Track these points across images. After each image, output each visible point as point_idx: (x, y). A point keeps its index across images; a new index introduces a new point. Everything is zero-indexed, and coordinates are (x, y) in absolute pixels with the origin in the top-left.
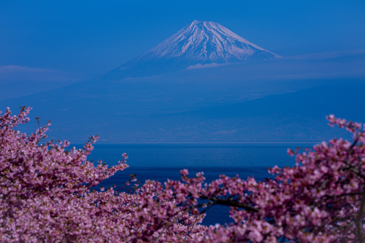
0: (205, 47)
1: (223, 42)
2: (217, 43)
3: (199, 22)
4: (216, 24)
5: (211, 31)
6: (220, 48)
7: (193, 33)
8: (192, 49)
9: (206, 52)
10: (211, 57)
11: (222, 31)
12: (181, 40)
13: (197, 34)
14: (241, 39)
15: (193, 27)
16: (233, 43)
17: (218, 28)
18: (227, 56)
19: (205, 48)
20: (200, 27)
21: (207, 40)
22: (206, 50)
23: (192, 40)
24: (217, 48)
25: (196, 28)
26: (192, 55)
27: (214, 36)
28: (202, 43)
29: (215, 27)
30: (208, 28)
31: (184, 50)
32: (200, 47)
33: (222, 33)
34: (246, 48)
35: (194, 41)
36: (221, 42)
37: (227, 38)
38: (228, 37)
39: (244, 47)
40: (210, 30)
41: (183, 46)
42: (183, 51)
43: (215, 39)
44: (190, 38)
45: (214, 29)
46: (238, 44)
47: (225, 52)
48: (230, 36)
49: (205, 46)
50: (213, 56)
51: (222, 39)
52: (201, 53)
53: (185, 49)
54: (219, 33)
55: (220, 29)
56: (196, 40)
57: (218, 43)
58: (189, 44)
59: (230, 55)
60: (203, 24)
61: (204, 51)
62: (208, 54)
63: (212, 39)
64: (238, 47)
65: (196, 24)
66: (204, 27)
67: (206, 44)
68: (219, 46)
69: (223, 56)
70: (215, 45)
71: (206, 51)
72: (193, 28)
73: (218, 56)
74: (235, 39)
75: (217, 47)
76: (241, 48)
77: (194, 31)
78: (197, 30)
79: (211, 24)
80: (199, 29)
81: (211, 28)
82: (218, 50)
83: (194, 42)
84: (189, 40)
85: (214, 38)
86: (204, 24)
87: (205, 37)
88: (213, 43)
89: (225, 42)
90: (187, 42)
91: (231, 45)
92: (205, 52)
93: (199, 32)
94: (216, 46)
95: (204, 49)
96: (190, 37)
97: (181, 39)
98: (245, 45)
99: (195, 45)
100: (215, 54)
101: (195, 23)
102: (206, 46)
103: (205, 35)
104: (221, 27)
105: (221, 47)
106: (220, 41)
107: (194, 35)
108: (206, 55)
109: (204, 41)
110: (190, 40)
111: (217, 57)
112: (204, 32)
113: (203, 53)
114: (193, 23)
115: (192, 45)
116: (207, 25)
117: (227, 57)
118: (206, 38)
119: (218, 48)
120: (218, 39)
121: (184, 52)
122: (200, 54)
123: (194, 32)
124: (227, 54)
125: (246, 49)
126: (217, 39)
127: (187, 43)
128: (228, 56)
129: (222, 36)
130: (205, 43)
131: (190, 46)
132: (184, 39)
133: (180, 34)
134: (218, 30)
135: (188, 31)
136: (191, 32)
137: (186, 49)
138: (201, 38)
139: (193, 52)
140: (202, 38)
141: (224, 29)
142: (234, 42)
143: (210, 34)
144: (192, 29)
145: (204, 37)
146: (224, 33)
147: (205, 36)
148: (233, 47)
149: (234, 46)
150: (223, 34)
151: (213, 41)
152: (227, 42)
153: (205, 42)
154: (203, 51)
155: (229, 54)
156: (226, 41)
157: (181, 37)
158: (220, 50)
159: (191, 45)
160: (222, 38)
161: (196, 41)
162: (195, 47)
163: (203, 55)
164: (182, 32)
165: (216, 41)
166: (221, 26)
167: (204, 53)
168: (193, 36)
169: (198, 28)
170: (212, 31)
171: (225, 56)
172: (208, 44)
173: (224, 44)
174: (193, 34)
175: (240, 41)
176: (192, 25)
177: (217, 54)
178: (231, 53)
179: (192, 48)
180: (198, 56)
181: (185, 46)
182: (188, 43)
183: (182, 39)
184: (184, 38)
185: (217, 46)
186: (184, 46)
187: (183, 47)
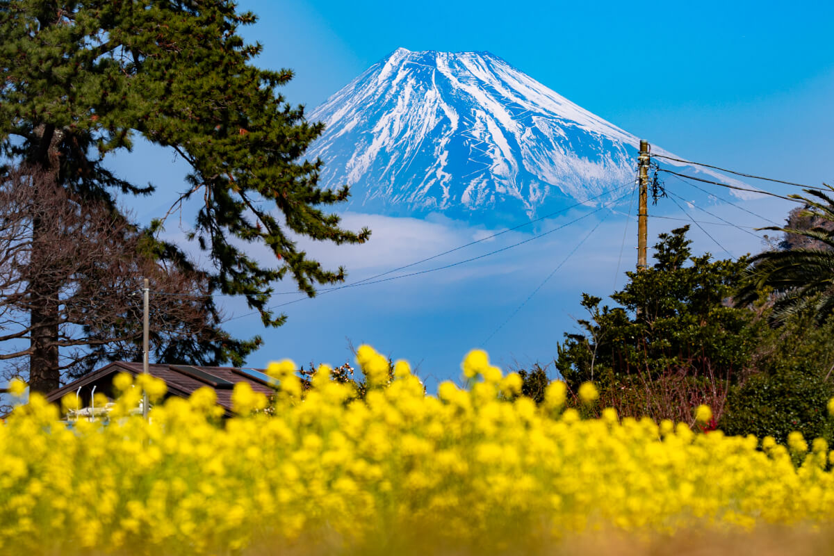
0: (443, 159)
1: (517, 135)
2: (491, 138)
3: (416, 54)
4: (488, 63)
5: (468, 89)
6: (506, 161)
7: (391, 100)
8: (388, 168)
9: (446, 180)
10: (466, 197)
11: (512, 90)
12: (342, 132)
13: (410, 105)
14: (590, 122)
15: (394, 75)
16: (558, 139)
17: (498, 78)
18: (534, 191)
19: (444, 163)
20: (423, 72)
21: (450, 129)
22: (445, 170)
23: (391, 129)
24: (491, 161)
25: (405, 80)
26: (390, 191)
27: (479, 113)
28: (429, 143)
29: (484, 76)
30: (454, 81)
31: (355, 171)
32: (425, 156)
33: (514, 99)
34: (612, 157)
35: (395, 134)
36: (510, 137)
37: (534, 118)
38: (540, 114)
39: (605, 153)
40: (463, 86)
41: (350, 157)
42: (350, 176)
43: (486, 125)
44: (383, 122)
45: (480, 83)
46: (580, 143)
47: (524, 177)
48: (545, 110)
49: (442, 153)
50: (474, 194)
51: (514, 123)
52: (427, 182)
53: (358, 166)
54: (499, 98)
55: (504, 84)
56: (404, 131)
57: (495, 139)
58: (378, 150)
59: (547, 188)
60: (434, 64)
61: (440, 173)
62: (457, 189)
63: (471, 125)
64: (580, 157)
65: (404, 63)
66: (439, 75)
67: (447, 147)
68: (502, 154)
69: (516, 192)
70: (485, 146)
71: (448, 177)
72: (394, 83)
73: (497, 194)
74: (566, 121)
75: (492, 156)
76: (594, 158)
77: (398, 93)
78: (408, 90)
79: (466, 62)
80: (418, 82)
81: (468, 78)
82: (497, 171)
83: (397, 140)
84: (376, 129)
85: (481, 118)
86: (439, 61)
87: (441, 118)
88: (474, 142)
89: (525, 137)
90: (370, 139)
91: (550, 148)
92: (443, 177)
93: (418, 95)
94: (488, 153)
95: (439, 165)
96: (378, 116)
97: (342, 127)
98: (608, 144)
99: (401, 149)
100: (484, 184)
101: (402, 62)
102: (446, 153)
103: (444, 106)
104: (506, 72)
105: (509, 156)
106: (503, 129)
107: (397, 108)
108: (446, 190)
109: (437, 132)
110: (381, 131)
111: (492, 197)
112: (439, 95)
113: (433, 182)
114: (392, 59)
115: (388, 150)
116: (451, 65)
117: (533, 198)
118: (447, 121)
119: (498, 160)
120: (498, 122)
121: (357, 179)
122: (422, 188)
123: (396, 96)
124: (533, 186)
125: (613, 163)
126: (491, 125)
127: (370, 142)
128: (538, 194)
129: (516, 111)
130: (444, 142)
131: (379, 153)
132: (356, 128)
133: (339, 105)
134: (498, 87)
135: (374, 95)
136: (383, 96)
137: (365, 168)
138: (426, 121)
139: (393, 179)
140: (431, 121)
141: (520, 82)
142: (562, 133)
143: (464, 106)
144: (390, 86)
145: (437, 116)
146: (523, 98)
147: (440, 112)
148: (559, 155)
149: (562, 150)
150: (516, 104)
151: (476, 134)
152: (533, 137)
153: (441, 137)
154: (434, 176)
155: (543, 184)
156: (529, 131)
157: (344, 121)
158: (506, 168)
159: (383, 150)
160: (512, 118)
161: (407, 135)
162: (399, 160)
163: (436, 191)
164: (347, 98)
165: (487, 131)
166: (510, 71)
167: (437, 183)
168: (394, 113)
169: (412, 81)
170: (473, 90)
171: (525, 193)
172: (457, 145)
173: (522, 142)
174: (391, 105)
175: (587, 128)
176: (387, 70)
177: (491, 185)
178: (553, 180)
179: (390, 164)
180: (413, 196)
181: (359, 155)
182: (374, 140)
183: (349, 127)
184: (354, 122)
185: (493, 152)
186: (354, 155)
187: (352, 161)
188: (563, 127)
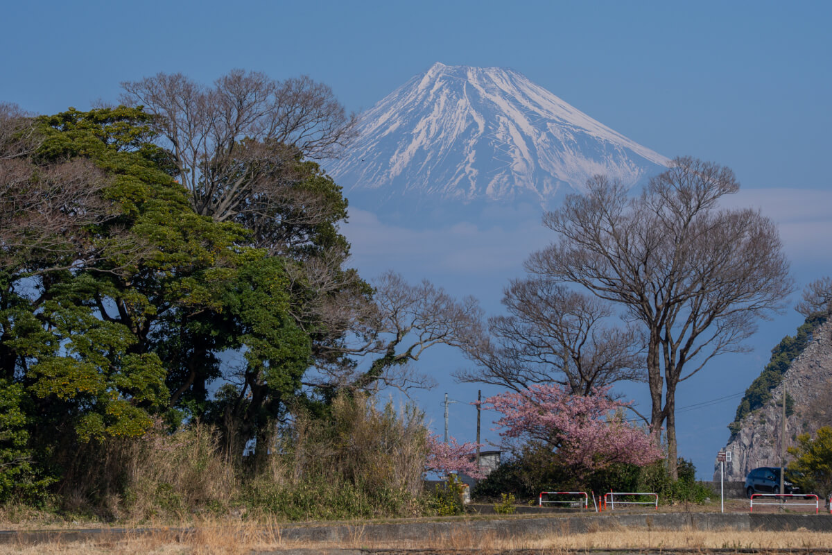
0: (471, 157)
1: (534, 138)
2: (512, 140)
3: (450, 68)
4: (510, 77)
5: (494, 99)
6: (524, 160)
7: (429, 107)
8: (425, 163)
9: (473, 174)
10: (489, 190)
11: (530, 100)
12: (387, 132)
13: (444, 111)
14: (597, 129)
15: (431, 85)
16: (568, 142)
17: (519, 90)
18: (547, 185)
19: (472, 161)
20: (455, 84)
21: (478, 132)
22: (473, 166)
23: (428, 131)
24: (511, 160)
25: (440, 89)
26: (426, 183)
27: (502, 119)
28: (459, 143)
29: (507, 87)
30: (482, 91)
31: (397, 165)
32: (455, 154)
33: (532, 108)
34: (614, 158)
35: (431, 135)
36: (528, 140)
37: (549, 124)
38: (553, 121)
39: (608, 155)
40: (489, 96)
41: (393, 154)
42: (393, 170)
43: (507, 129)
44: (421, 125)
45: (504, 94)
46: (587, 146)
47: (539, 174)
48: (558, 117)
49: (470, 152)
50: (497, 187)
51: (531, 128)
52: (456, 177)
53: (400, 162)
54: (519, 107)
55: (524, 95)
56: (439, 133)
57: (515, 141)
58: (417, 148)
59: (558, 184)
60: (466, 77)
61: (468, 169)
62: (482, 182)
63: (496, 129)
64: (586, 158)
65: (440, 76)
66: (470, 86)
67: (475, 147)
68: (521, 154)
69: (532, 186)
70: (507, 147)
71: (475, 172)
72: (432, 92)
73: (516, 188)
74: (576, 127)
75: (512, 155)
76: (598, 158)
77: (434, 100)
78: (443, 98)
79: (492, 76)
80: (451, 92)
81: (494, 89)
82: (516, 168)
83: (433, 140)
84: (415, 131)
85: (504, 123)
86: (470, 75)
87: (471, 122)
88: (498, 143)
89: (540, 140)
90: (410, 139)
91: (562, 149)
92: (471, 172)
93: (452, 104)
94: (509, 152)
95: (468, 162)
96: (418, 120)
97: (387, 128)
98: (610, 147)
99: (437, 147)
100: (505, 179)
101: (438, 74)
102: (474, 152)
103: (473, 113)
104: (527, 86)
105: (527, 155)
106: (522, 133)
107: (434, 113)
108: (473, 184)
109: (466, 134)
110: (420, 132)
111: (512, 190)
112: (469, 103)
113: (463, 175)
114: (430, 72)
115: (425, 148)
116: (479, 78)
117: (546, 191)
118: (475, 125)
119: (518, 159)
120: (518, 127)
121: (398, 173)
122: (453, 181)
123: (433, 103)
124: (547, 181)
125: (614, 164)
126: (512, 129)
127: (410, 142)
128: (551, 188)
129: (533, 118)
130: (472, 142)
131: (417, 151)
132: (399, 129)
133: (385, 110)
134: (519, 97)
135: (414, 101)
136: (422, 102)
137: (406, 163)
138: (458, 124)
139: (429, 173)
140: (462, 125)
141: (538, 94)
142: (572, 137)
143: (490, 113)
144: (428, 95)
145: (467, 121)
146: (540, 107)
147: (470, 117)
148: (569, 156)
149: (571, 152)
150: (534, 112)
151: (499, 136)
152: (548, 140)
153: (470, 138)
154: (463, 171)
155: (554, 180)
156: (544, 136)
157: (389, 122)
158: (524, 166)
159: (420, 149)
160: (530, 124)
161: (441, 136)
162: (435, 157)
163: (465, 184)
164: (391, 104)
165: (508, 134)
166: (529, 84)
167: (466, 177)
168: (431, 117)
169: (446, 91)
170: (497, 99)
171: (540, 187)
172: (483, 147)
173: (538, 145)
174: (429, 110)
175: (593, 134)
176: (425, 81)
177: (511, 179)
178: (563, 177)
179: (427, 160)
180: (445, 188)
181: (400, 152)
182: (414, 140)
183: (393, 128)
184: (398, 124)
185: (514, 152)
186: (396, 152)
187: (395, 157)
188: (572, 132)
